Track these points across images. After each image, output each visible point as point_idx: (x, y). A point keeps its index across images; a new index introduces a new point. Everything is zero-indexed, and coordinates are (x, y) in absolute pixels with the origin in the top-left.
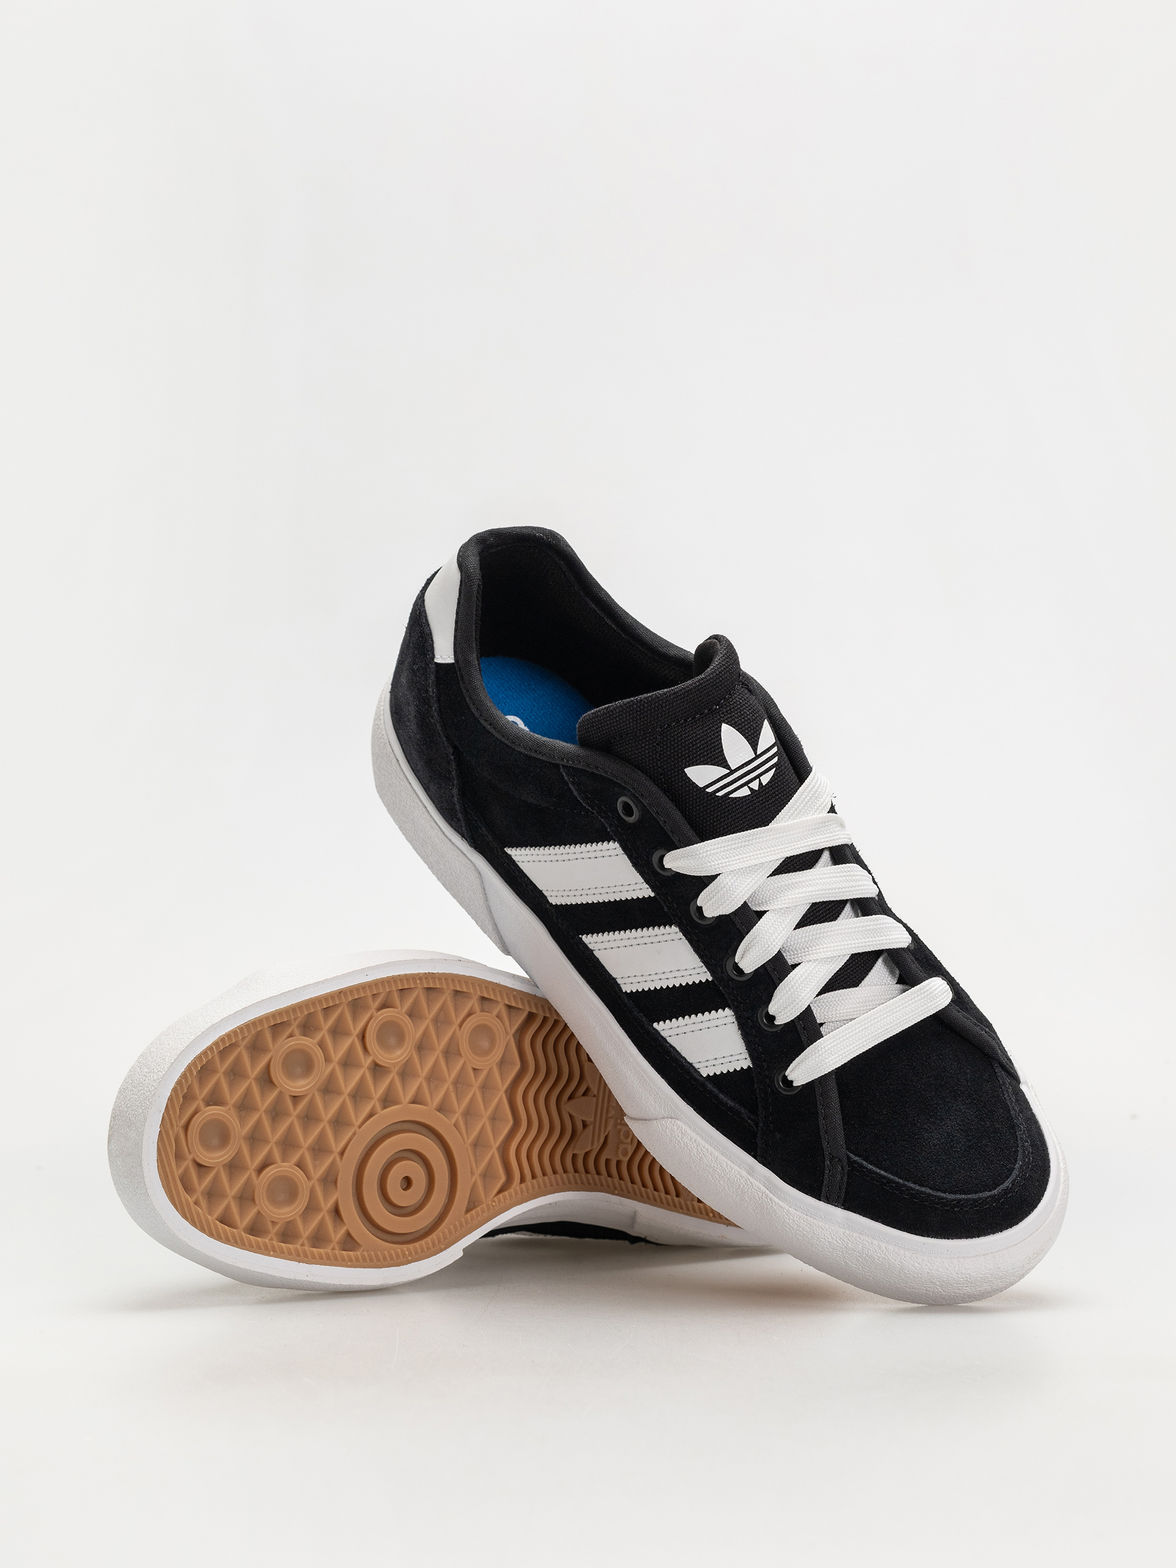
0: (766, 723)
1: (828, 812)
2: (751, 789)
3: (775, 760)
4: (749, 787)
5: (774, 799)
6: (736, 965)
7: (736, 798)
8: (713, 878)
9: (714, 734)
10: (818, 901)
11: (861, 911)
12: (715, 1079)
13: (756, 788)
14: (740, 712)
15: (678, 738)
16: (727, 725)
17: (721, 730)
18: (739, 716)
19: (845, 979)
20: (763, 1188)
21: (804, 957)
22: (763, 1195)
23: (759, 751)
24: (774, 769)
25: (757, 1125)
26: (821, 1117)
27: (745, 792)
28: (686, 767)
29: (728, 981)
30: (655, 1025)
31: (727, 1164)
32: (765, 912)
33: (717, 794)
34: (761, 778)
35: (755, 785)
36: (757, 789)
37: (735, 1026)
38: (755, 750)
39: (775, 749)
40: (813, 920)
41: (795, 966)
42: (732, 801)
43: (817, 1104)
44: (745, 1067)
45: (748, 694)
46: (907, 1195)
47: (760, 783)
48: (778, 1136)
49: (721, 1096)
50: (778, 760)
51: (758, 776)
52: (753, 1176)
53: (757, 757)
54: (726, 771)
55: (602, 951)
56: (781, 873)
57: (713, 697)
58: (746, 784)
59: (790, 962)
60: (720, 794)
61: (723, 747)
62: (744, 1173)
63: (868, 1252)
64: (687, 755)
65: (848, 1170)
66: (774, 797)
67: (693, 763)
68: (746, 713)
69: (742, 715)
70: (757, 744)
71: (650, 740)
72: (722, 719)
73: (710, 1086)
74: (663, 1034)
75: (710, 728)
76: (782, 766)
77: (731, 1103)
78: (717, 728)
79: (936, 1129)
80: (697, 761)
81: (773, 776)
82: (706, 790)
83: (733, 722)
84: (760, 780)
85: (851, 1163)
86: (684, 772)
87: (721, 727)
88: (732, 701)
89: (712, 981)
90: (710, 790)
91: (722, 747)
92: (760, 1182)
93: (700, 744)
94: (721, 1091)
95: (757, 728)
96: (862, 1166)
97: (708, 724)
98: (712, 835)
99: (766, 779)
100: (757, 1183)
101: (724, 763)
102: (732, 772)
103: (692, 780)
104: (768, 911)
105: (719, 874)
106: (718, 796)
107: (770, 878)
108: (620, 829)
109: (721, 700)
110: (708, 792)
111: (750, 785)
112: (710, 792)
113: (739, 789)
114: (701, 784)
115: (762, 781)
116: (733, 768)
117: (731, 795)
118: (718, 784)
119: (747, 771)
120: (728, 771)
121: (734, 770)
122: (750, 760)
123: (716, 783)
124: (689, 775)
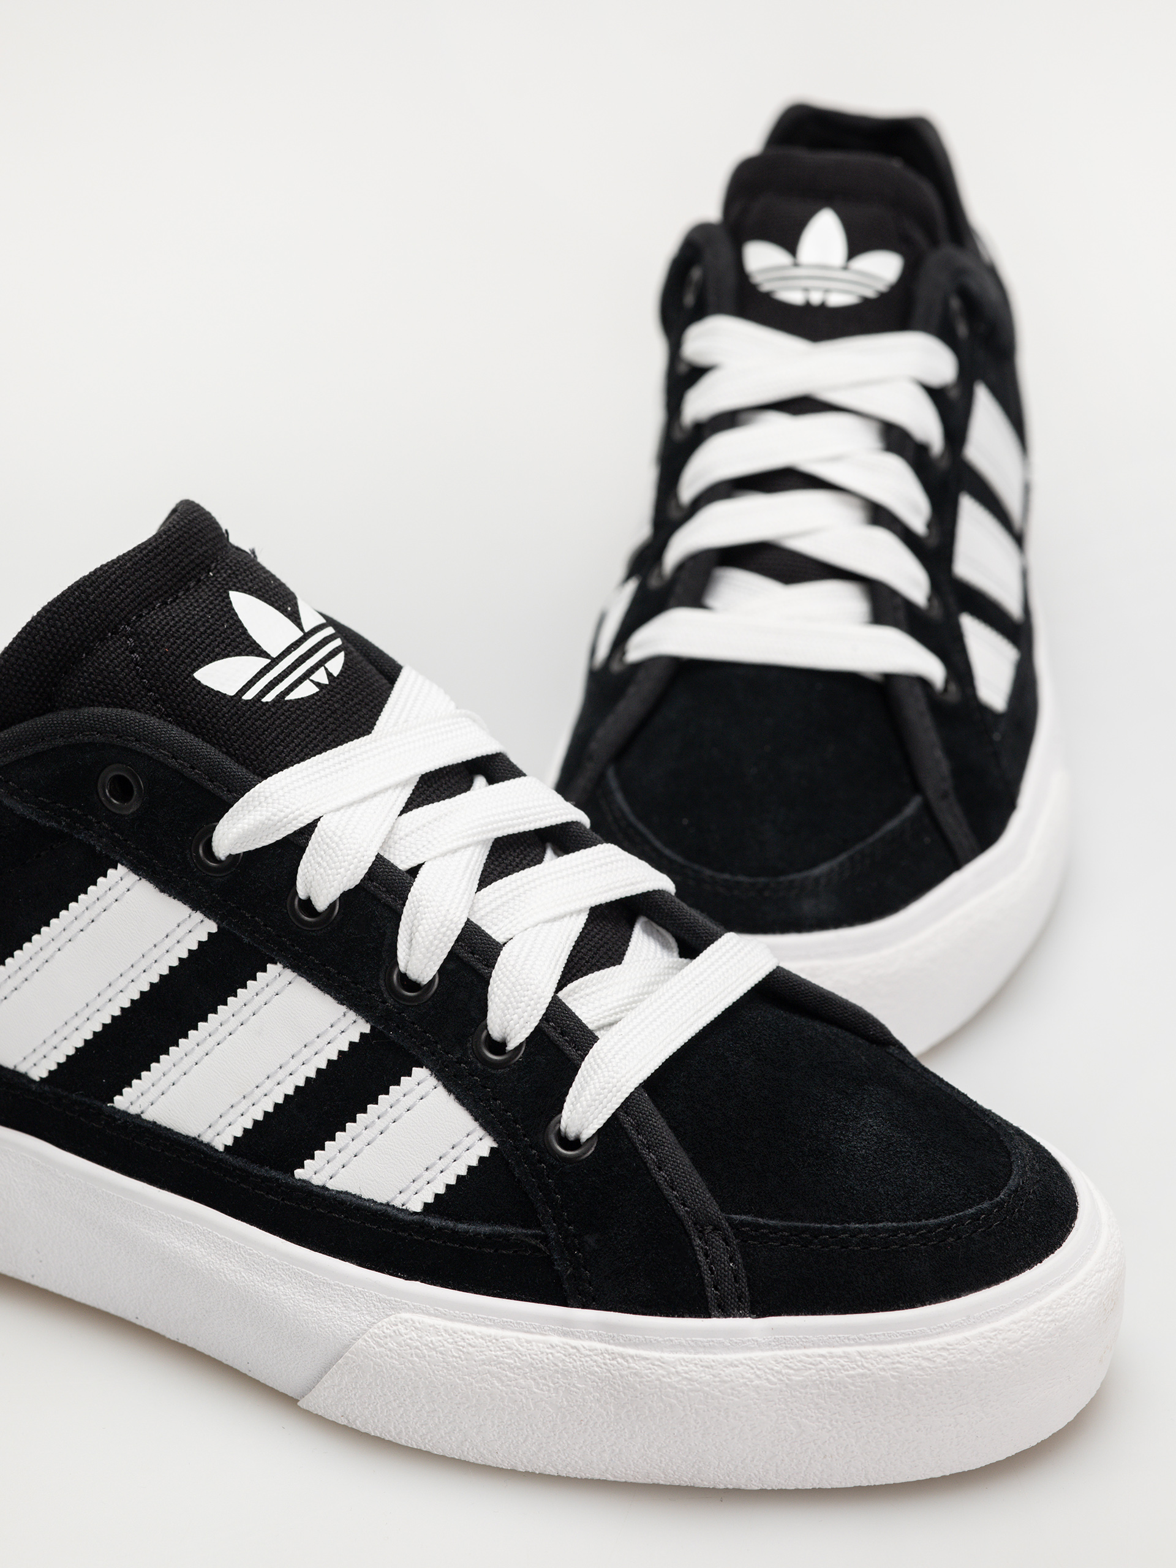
2: (318, 684)
3: (338, 641)
4: (312, 681)
6: (403, 977)
7: (297, 700)
8: (312, 827)
9: (222, 611)
10: (501, 837)
12: (440, 1205)
13: (325, 680)
15: (162, 627)
16: (237, 593)
17: (230, 601)
19: (596, 954)
20: (601, 1346)
22: (604, 1358)
23: (307, 627)
24: (342, 654)
25: (545, 1239)
26: (654, 1169)
27: (307, 690)
28: (194, 671)
29: (400, 1014)
30: (299, 1173)
31: (518, 1339)
32: (419, 866)
33: (264, 700)
34: (328, 666)
35: (321, 676)
36: (327, 683)
37: (441, 1091)
38: (299, 624)
39: (331, 629)
40: (504, 868)
41: (502, 943)
42: (293, 706)
43: (636, 1149)
44: (486, 1153)
46: (858, 1245)
48: (591, 1240)
49: (462, 1227)
51: (322, 663)
52: (573, 1335)
53: (306, 636)
55: (158, 1102)
56: (418, 805)
57: (198, 558)
58: (307, 676)
59: (496, 935)
60: (269, 698)
61: (244, 624)
62: (555, 1339)
63: (831, 1377)
64: (189, 651)
65: (738, 1244)
67: (203, 661)
70: (300, 617)
71: (115, 649)
72: (226, 586)
73: (434, 1222)
74: (317, 1181)
77: (486, 1229)
78: (223, 600)
79: (853, 1134)
81: (345, 664)
82: (243, 698)
84: (326, 669)
85: (736, 1227)
86: (195, 679)
87: (228, 595)
89: (372, 1028)
90: (249, 696)
92: (590, 1338)
94: (459, 1219)
96: (757, 1227)
99: (336, 665)
100: (587, 1344)
101: (254, 649)
102: (275, 661)
103: (212, 690)
104: (423, 864)
105: (319, 819)
106: (267, 703)
107: (404, 815)
108: (116, 834)
109: (212, 562)
110: (247, 701)
111: (313, 677)
112: (250, 700)
113: (297, 686)
114: (231, 690)
115: (330, 670)
116: (274, 655)
117: (288, 698)
118: (258, 684)
119: (300, 657)
120: (269, 661)
121: (276, 658)
122: (297, 641)
123: (255, 683)
124: (204, 682)
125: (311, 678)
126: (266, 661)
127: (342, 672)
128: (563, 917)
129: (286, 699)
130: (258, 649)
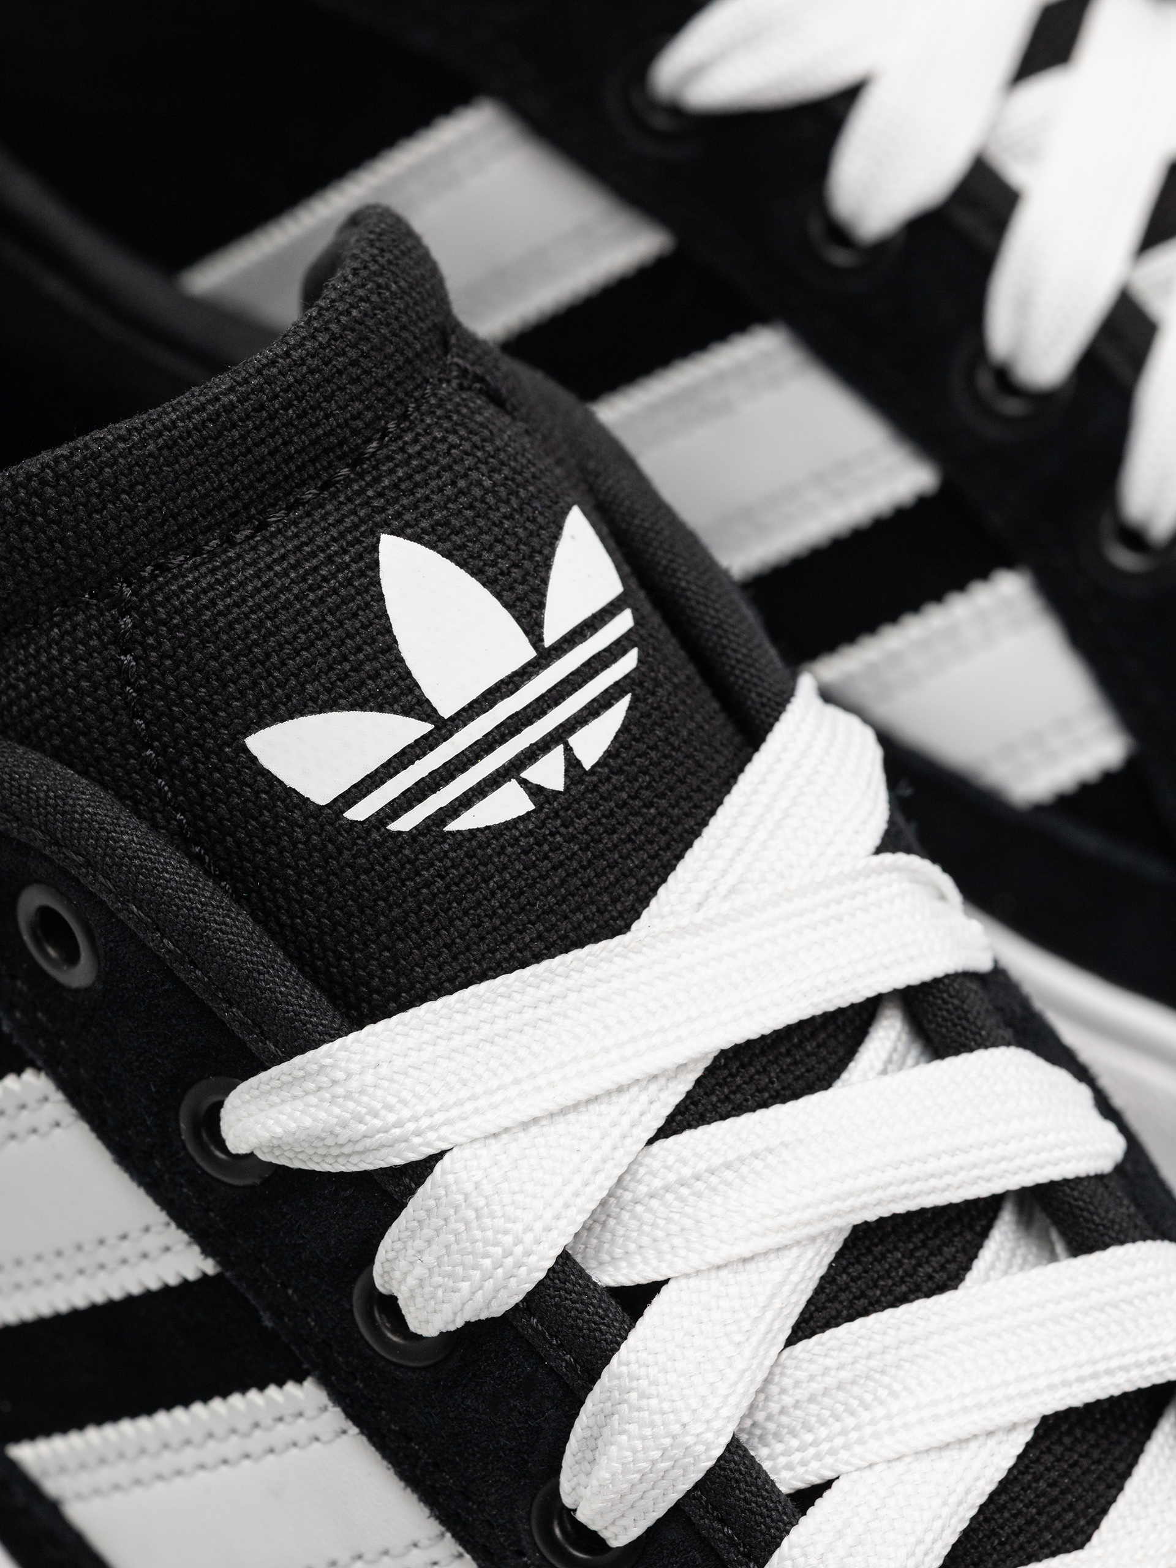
0: (577, 525)
1: (879, 851)
2: (535, 791)
3: (629, 662)
4: (524, 783)
5: (637, 822)
7: (472, 833)
8: (420, 1170)
9: (349, 582)
10: (871, 1216)
11: (1063, 1234)
13: (556, 783)
14: (453, 483)
15: (199, 613)
16: (400, 541)
17: (377, 563)
18: (449, 500)
19: (1029, 1523)
21: (844, 1455)
23: (552, 633)
24: (626, 701)
27: (508, 804)
28: (250, 730)
32: (655, 1288)
33: (394, 826)
34: (573, 740)
35: (549, 773)
36: (561, 788)
38: (532, 627)
39: (624, 621)
40: (863, 1295)
41: (807, 1497)
42: (460, 846)
45: (489, 412)
47: (572, 762)
50: (640, 661)
51: (560, 735)
53: (545, 657)
54: (417, 729)
55: (98, 1503)
56: (703, 1119)
57: (332, 433)
58: (512, 770)
59: (787, 1481)
60: (405, 823)
61: (396, 630)
64: (246, 680)
66: (637, 814)
67: (275, 707)
68: (479, 483)
69: (461, 492)
70: (541, 606)
71: (89, 635)
72: (378, 518)
75: (330, 560)
76: (657, 684)
78: (361, 557)
80: (289, 697)
81: (624, 729)
82: (345, 815)
83: (424, 524)
84: (568, 750)
86: (246, 750)
87: (375, 548)
88: (416, 441)
90: (359, 812)
91: (388, 630)
93: (294, 628)
95: (535, 542)
97: (319, 541)
98: (396, 997)
99: (592, 743)
101: (405, 697)
102: (445, 728)
103: (281, 783)
104: (666, 1282)
105: (441, 1155)
106: (400, 833)
107: (658, 1144)
108: (40, 1015)
109: (369, 441)
110: (354, 823)
111: (529, 774)
112: (362, 823)
113: (484, 795)
114: (321, 793)
115: (579, 753)
116: (446, 710)
117: (453, 826)
118: (390, 783)
119: (510, 717)
120: (427, 727)
121: (451, 719)
122: (515, 674)
123: (383, 782)
124: (267, 761)
125: (524, 775)
126: (422, 728)
127: (608, 754)
128: (962, 1442)
129: (446, 829)
130: (411, 691)
